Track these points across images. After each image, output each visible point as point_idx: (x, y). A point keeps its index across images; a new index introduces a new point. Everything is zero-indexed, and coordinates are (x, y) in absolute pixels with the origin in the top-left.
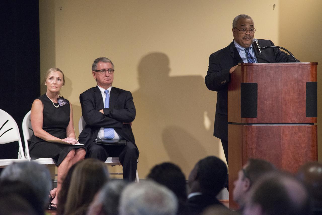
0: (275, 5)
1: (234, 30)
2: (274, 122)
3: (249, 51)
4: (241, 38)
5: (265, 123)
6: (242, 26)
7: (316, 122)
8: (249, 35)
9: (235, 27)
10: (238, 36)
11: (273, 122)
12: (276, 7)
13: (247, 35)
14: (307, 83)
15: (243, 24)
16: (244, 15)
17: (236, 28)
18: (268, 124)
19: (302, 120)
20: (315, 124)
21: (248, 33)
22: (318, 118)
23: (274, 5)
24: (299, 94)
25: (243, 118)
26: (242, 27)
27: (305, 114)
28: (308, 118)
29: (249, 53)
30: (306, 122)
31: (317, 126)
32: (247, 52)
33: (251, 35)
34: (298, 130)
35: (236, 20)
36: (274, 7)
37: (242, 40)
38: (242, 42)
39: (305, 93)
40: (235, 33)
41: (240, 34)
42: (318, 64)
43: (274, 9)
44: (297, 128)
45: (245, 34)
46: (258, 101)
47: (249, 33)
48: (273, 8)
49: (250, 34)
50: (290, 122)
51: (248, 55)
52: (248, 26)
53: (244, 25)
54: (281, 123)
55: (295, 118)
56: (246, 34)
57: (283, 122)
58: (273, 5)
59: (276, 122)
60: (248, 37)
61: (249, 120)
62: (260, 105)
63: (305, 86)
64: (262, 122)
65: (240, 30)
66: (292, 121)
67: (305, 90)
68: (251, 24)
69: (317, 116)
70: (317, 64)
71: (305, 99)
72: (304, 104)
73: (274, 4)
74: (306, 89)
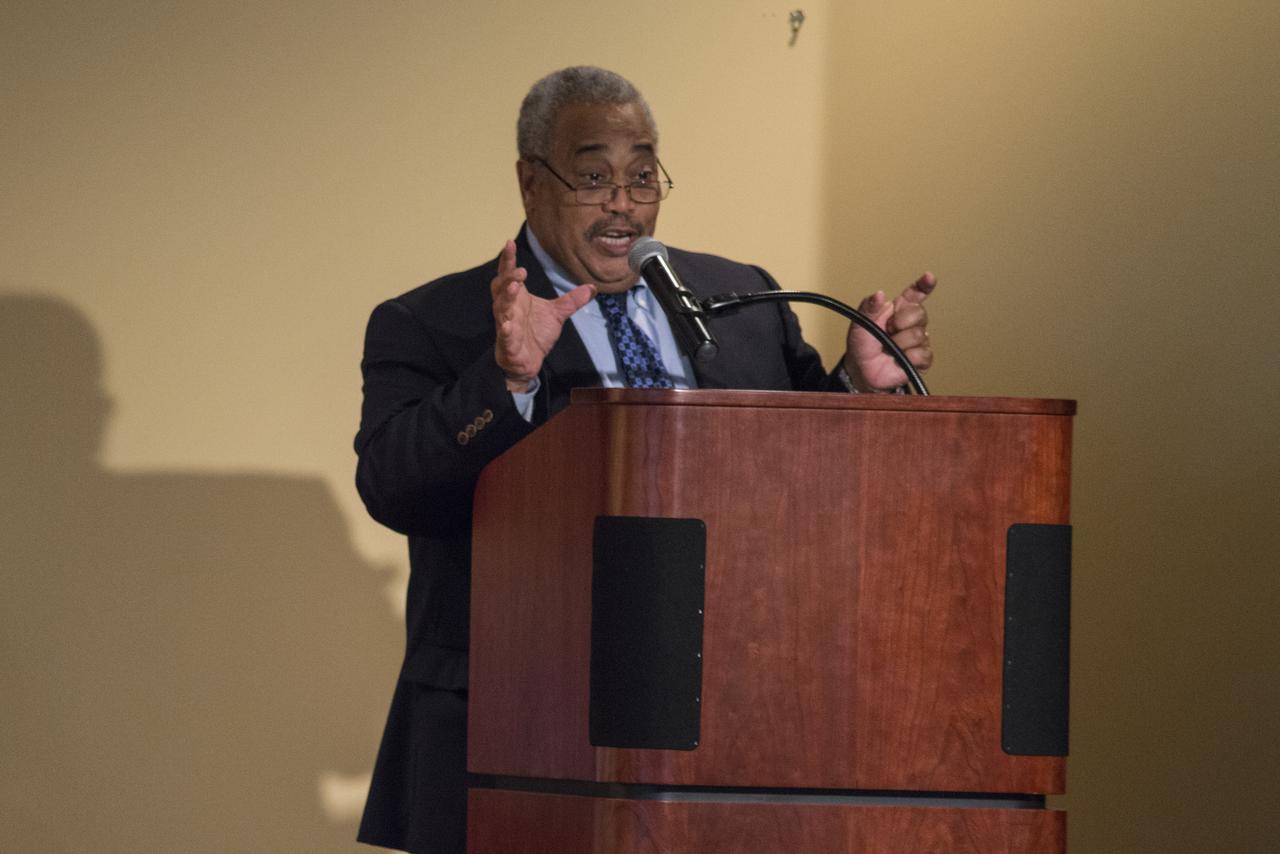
0: (800, 13)
1: (527, 173)
2: (804, 784)
3: (624, 308)
4: (579, 231)
5: (748, 784)
6: (585, 156)
7: (1061, 788)
8: (627, 216)
9: (538, 152)
10: (558, 216)
11: (796, 778)
12: (806, 29)
13: (615, 212)
14: (1010, 529)
15: (590, 143)
16: (595, 77)
17: (545, 163)
18: (765, 796)
19: (976, 771)
20: (1054, 804)
21: (622, 204)
22: (1070, 760)
23: (798, 17)
24: (963, 601)
25: (599, 749)
26: (587, 163)
27: (997, 735)
28: (1013, 759)
29: (624, 320)
30: (1002, 788)
31: (1061, 817)
32: (612, 311)
33: (640, 213)
34: (950, 838)
35: (544, 108)
36: (795, 31)
37: (583, 243)
38: (577, 255)
39: (1001, 598)
40: (535, 188)
41: (568, 205)
42: (1080, 409)
43: (792, 43)
44: (943, 828)
45: (603, 206)
46: (708, 638)
47: (631, 199)
48: (790, 34)
49: (633, 206)
50: (902, 784)
51: (623, 333)
52: (620, 154)
53: (594, 148)
54: (846, 787)
55: (936, 761)
56: (612, 207)
57: (862, 780)
58: (787, 17)
59: (817, 783)
60: (619, 224)
61: (644, 763)
62: (716, 670)
63: (1000, 551)
64: (728, 781)
65: (570, 179)
66: (912, 778)
67: (1001, 581)
68: (645, 141)
69: (1062, 749)
70: (1070, 407)
71: (999, 638)
72: (990, 667)
73: (793, 8)
74: (1008, 573)
